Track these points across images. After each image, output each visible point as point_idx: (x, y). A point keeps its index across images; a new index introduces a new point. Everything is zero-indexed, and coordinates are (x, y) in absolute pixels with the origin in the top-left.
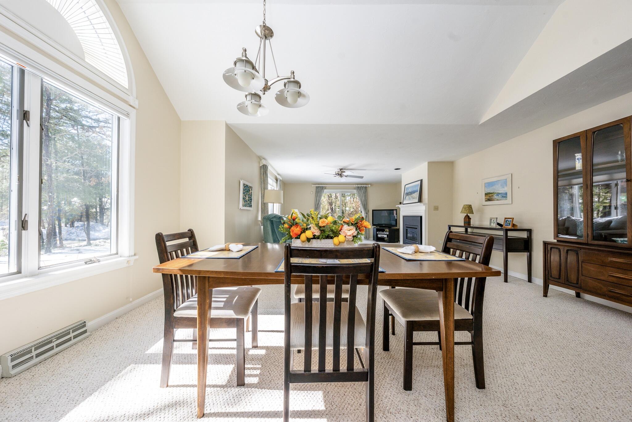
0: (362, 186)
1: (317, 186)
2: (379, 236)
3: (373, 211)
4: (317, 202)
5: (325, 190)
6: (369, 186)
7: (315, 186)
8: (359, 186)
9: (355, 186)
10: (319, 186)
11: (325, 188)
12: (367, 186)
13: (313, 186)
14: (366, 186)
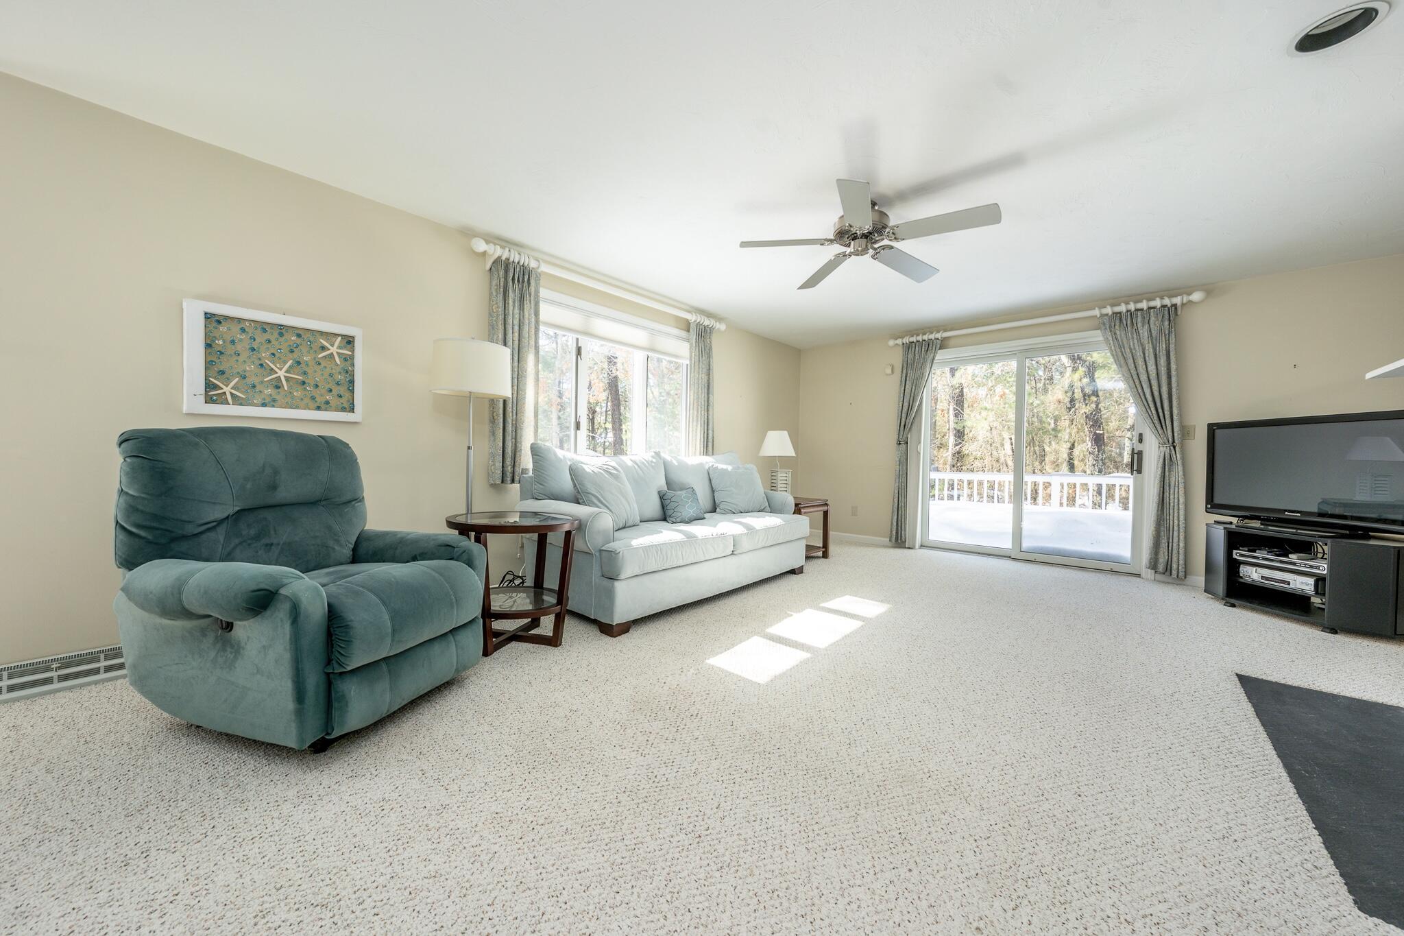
0: (1144, 305)
1: (907, 340)
2: (1252, 574)
3: (1213, 429)
4: (906, 404)
5: (941, 355)
6: (1196, 296)
7: (899, 341)
8: (1122, 308)
9: (1096, 312)
10: (914, 339)
11: (943, 344)
12: (1177, 300)
13: (891, 343)
14: (1167, 302)
